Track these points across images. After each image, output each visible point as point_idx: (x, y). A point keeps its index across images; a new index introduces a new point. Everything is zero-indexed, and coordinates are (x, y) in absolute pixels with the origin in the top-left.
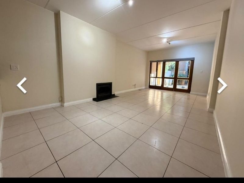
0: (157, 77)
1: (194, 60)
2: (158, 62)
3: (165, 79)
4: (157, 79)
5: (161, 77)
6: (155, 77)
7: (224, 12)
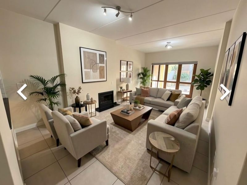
0: (159, 80)
1: (197, 64)
2: (160, 64)
3: (167, 83)
4: (159, 82)
5: (163, 80)
6: (157, 80)
7: (227, 23)
